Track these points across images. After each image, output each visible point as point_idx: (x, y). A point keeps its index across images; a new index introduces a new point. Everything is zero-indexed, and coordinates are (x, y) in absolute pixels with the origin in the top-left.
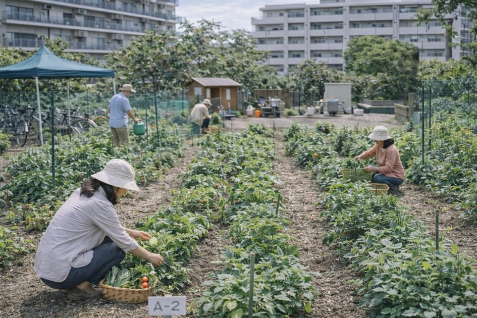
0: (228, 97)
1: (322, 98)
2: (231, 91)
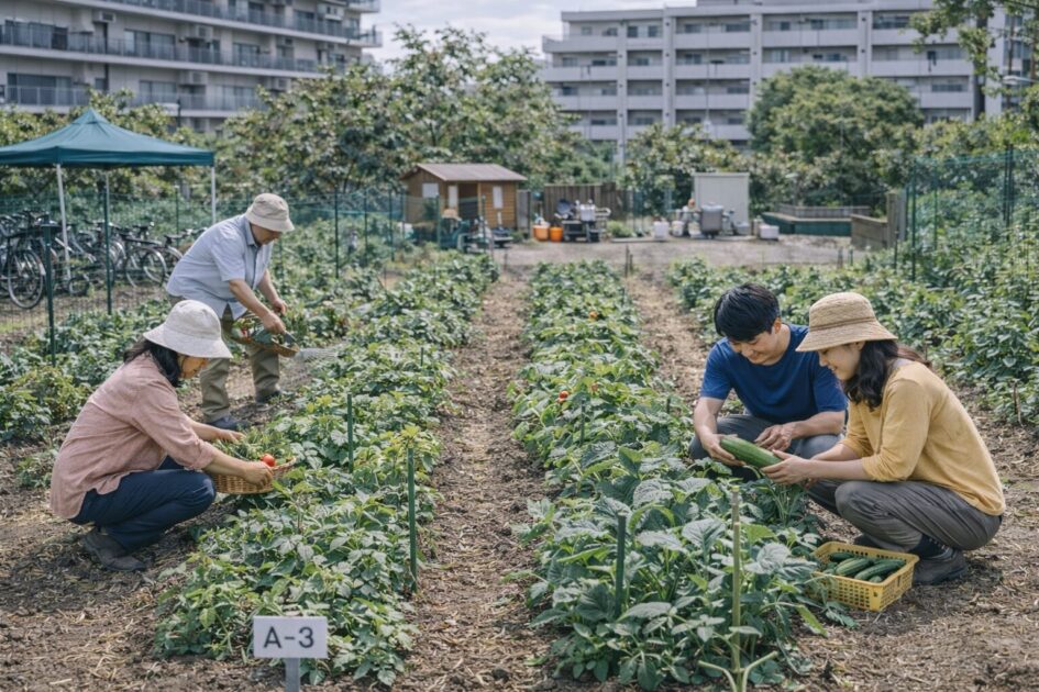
0: (498, 203)
2: (504, 191)
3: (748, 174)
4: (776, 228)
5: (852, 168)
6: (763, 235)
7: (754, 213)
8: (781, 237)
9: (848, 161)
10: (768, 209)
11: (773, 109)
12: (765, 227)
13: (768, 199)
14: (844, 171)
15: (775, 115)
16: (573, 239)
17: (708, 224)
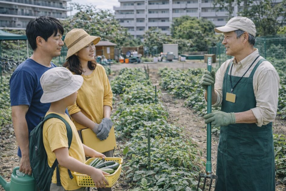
0: (108, 52)
1: (162, 52)
2: (110, 49)
3: (177, 44)
4: (185, 58)
5: (200, 42)
6: (182, 60)
7: (179, 54)
8: (186, 60)
9: (199, 40)
10: (182, 53)
11: (176, 27)
12: (182, 58)
13: (182, 50)
14: (198, 43)
15: (176, 29)
16: (132, 62)
17: (169, 58)
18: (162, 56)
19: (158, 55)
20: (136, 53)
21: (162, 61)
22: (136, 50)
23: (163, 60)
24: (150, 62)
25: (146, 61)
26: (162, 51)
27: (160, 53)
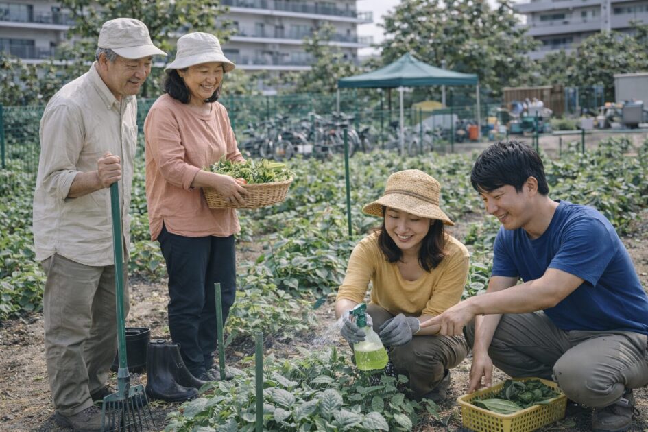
1: (612, 101)
17: (631, 118)
18: (609, 112)
19: (600, 110)
20: (540, 103)
21: (607, 126)
22: (542, 98)
23: (614, 125)
24: (572, 129)
25: (563, 128)
26: (612, 99)
27: (604, 105)
